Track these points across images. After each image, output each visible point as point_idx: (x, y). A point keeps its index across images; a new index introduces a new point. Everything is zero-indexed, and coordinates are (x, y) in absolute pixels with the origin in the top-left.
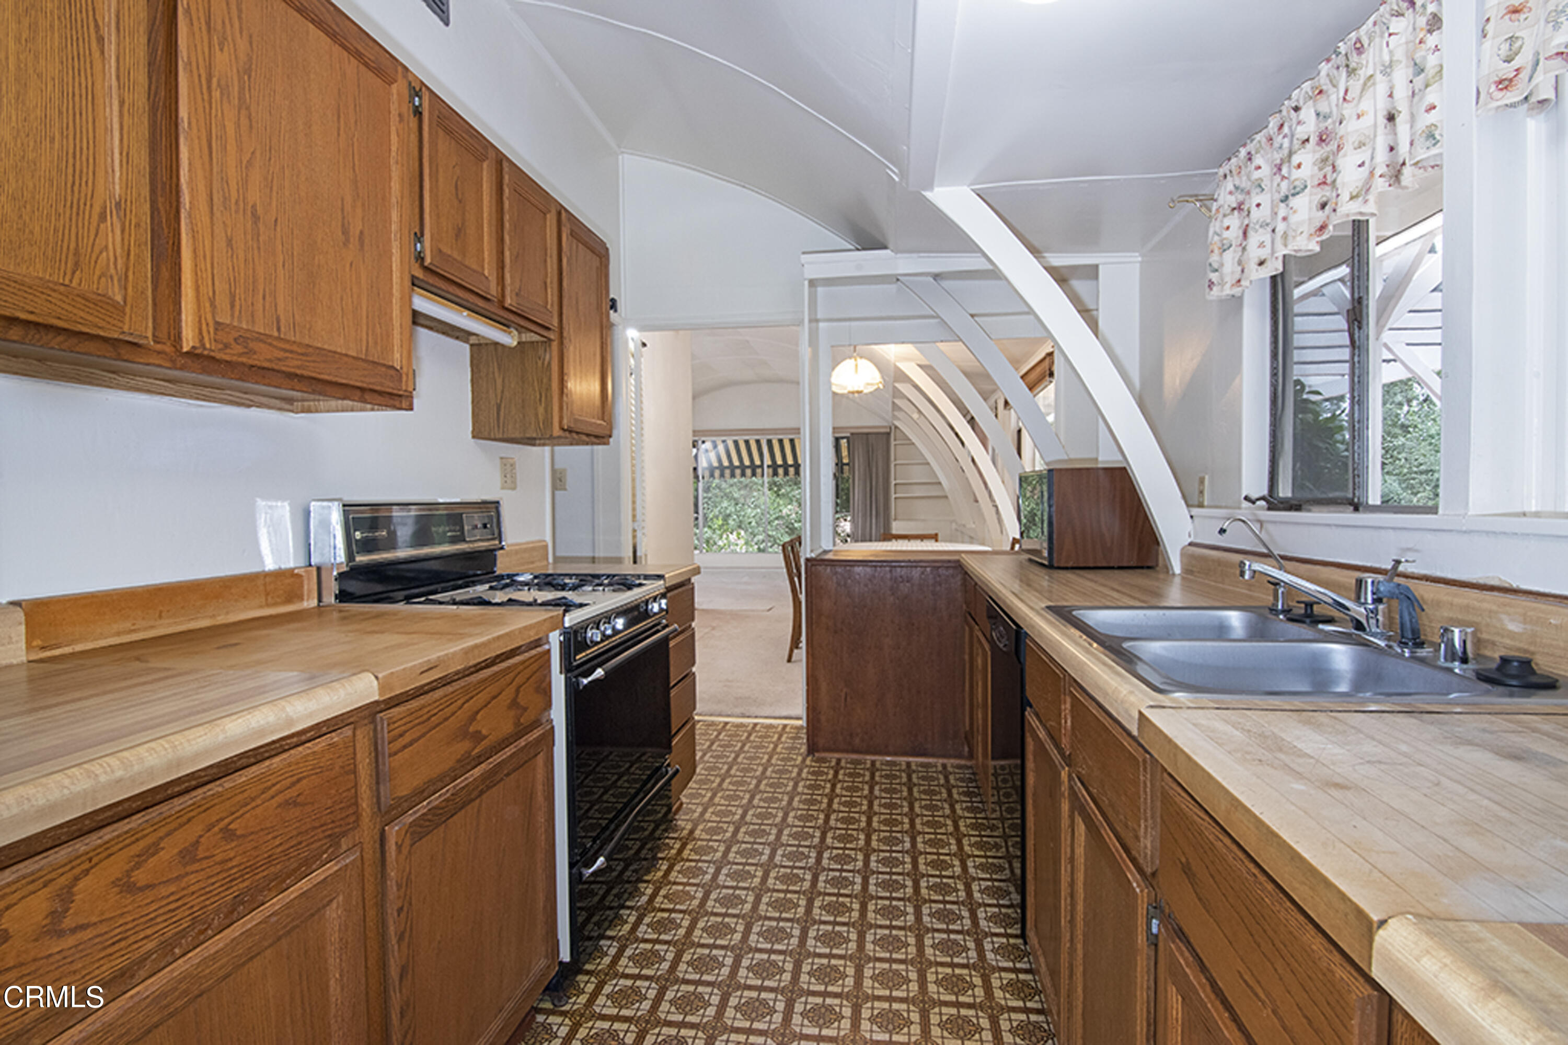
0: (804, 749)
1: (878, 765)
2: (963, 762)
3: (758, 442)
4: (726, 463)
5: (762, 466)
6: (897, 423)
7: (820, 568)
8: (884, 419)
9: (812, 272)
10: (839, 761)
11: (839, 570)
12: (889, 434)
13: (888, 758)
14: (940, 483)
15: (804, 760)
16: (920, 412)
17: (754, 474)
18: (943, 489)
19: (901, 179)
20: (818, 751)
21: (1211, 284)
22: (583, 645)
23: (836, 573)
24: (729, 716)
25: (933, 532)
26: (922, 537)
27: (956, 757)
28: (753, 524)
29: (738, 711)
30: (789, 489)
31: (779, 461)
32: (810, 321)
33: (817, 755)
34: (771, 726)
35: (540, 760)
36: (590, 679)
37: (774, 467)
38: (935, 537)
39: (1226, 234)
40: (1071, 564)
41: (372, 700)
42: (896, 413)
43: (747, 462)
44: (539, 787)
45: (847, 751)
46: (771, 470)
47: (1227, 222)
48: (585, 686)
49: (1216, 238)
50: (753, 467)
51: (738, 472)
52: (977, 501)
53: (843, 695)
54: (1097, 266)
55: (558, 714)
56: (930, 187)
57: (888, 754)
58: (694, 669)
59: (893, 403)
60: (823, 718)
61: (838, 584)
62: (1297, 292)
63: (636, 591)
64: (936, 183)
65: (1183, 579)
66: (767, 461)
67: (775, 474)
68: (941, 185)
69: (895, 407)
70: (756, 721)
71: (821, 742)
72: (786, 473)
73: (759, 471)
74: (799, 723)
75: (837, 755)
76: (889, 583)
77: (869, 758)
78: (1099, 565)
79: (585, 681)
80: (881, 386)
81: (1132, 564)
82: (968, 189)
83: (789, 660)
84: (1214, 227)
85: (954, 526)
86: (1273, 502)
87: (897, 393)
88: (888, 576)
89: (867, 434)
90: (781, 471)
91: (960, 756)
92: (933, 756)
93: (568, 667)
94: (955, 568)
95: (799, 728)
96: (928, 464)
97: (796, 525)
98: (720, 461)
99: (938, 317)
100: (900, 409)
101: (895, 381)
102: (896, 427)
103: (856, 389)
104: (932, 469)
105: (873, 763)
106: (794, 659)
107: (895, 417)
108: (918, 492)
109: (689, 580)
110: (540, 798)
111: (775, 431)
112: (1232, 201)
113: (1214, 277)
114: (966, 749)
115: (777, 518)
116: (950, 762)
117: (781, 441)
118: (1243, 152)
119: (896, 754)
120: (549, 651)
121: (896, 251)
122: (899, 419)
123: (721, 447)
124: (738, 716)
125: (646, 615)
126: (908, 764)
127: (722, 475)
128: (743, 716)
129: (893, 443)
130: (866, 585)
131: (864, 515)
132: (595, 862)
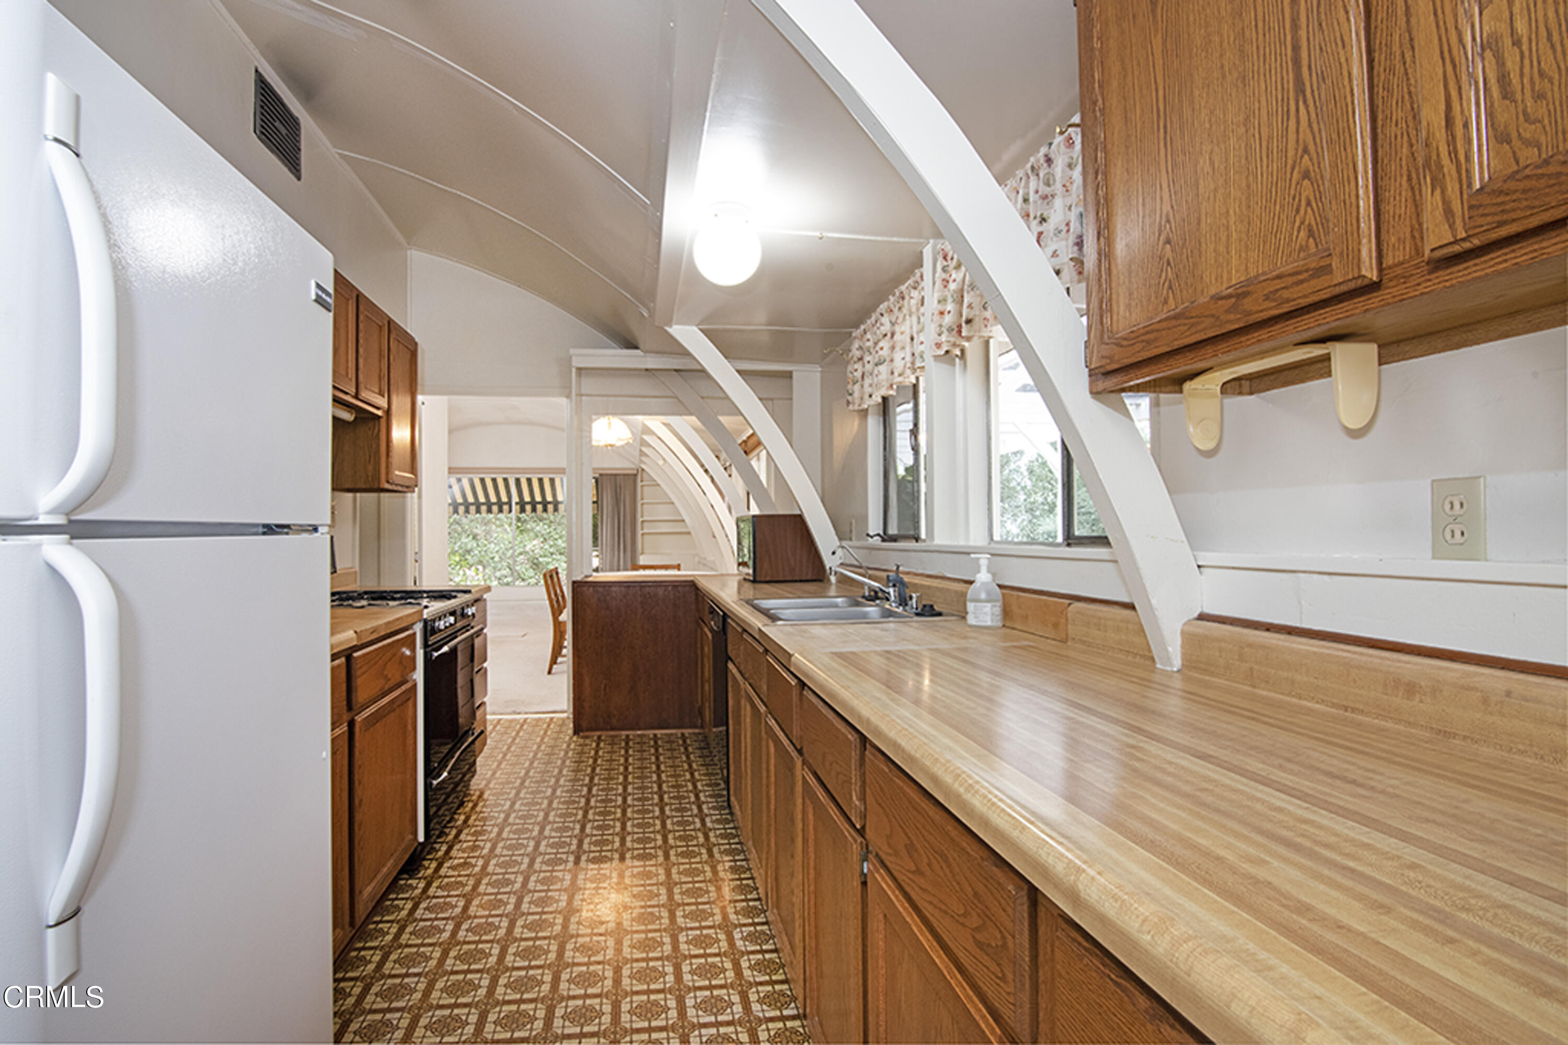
0: (570, 732)
1: (631, 737)
2: (697, 731)
3: (505, 480)
4: (471, 499)
5: (509, 503)
6: (643, 466)
7: (585, 589)
8: (633, 463)
9: (577, 362)
10: (599, 737)
11: (600, 589)
12: (636, 475)
13: (639, 732)
14: (683, 521)
15: (571, 738)
16: (664, 459)
17: (501, 511)
18: (687, 527)
19: (650, 316)
20: (582, 731)
21: (848, 403)
22: (434, 631)
23: (597, 591)
24: (501, 714)
25: (675, 563)
26: (666, 567)
27: (691, 727)
28: (497, 559)
29: (510, 710)
30: (534, 525)
31: (527, 498)
32: (577, 395)
33: (581, 734)
34: (540, 719)
35: (410, 703)
36: (440, 652)
37: (522, 505)
38: (678, 567)
39: (855, 374)
40: (768, 579)
41: (351, 645)
42: (643, 459)
43: (493, 499)
44: (410, 721)
45: (607, 730)
46: (518, 507)
47: (856, 366)
48: (437, 657)
49: (850, 375)
50: (500, 505)
51: (484, 508)
52: (714, 537)
53: (602, 686)
54: (791, 372)
55: (419, 676)
56: (671, 327)
57: (639, 729)
58: (485, 665)
59: (641, 451)
60: (586, 705)
61: (599, 599)
62: (899, 409)
63: (453, 601)
64: (674, 321)
65: (837, 587)
66: (515, 499)
67: (523, 510)
68: (678, 324)
69: (642, 453)
70: (526, 716)
71: (584, 724)
72: (534, 510)
73: (506, 508)
74: (565, 715)
75: (598, 733)
76: (639, 599)
77: (624, 733)
78: (787, 579)
79: (436, 654)
80: (631, 441)
81: (809, 578)
82: (695, 328)
83: (550, 672)
84: (850, 368)
85: (697, 559)
86: (886, 537)
87: (644, 443)
88: (639, 593)
89: (616, 475)
90: (528, 508)
91: (695, 727)
92: (674, 728)
93: (426, 645)
94: (690, 586)
95: (564, 720)
96: (672, 503)
97: (541, 560)
98: (464, 496)
99: (676, 397)
100: (646, 455)
101: (643, 433)
102: (643, 470)
103: (609, 442)
104: (676, 507)
105: (627, 736)
106: (553, 671)
107: (641, 461)
108: (664, 528)
109: (482, 596)
110: (410, 727)
111: (524, 470)
112: (858, 354)
113: (850, 398)
114: (700, 721)
115: (521, 554)
116: (687, 732)
117: (529, 481)
118: (862, 327)
119: (645, 729)
120: (414, 634)
121: (646, 352)
122: (644, 463)
123: (466, 483)
124: (510, 714)
125: (464, 615)
126: (655, 735)
127: (467, 511)
128: (515, 713)
129: (639, 484)
130: (621, 601)
131: (613, 550)
132: (440, 776)
